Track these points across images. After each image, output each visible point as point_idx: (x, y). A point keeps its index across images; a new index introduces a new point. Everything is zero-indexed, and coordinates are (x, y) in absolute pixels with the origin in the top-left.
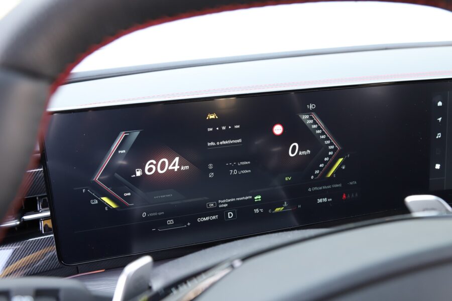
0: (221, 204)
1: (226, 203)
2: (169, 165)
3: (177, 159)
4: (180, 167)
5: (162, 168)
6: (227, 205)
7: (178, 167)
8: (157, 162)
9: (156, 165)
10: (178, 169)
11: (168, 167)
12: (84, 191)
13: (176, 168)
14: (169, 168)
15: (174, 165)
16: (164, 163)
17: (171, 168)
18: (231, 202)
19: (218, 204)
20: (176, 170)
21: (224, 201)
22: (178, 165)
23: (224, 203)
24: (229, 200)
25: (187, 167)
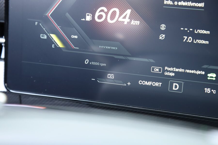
0: (167, 71)
1: (173, 72)
2: (120, 16)
3: (129, 12)
4: (131, 21)
5: (112, 17)
6: (173, 74)
7: (129, 20)
8: (108, 11)
9: (107, 14)
10: (128, 22)
11: (119, 17)
12: (36, 23)
13: (127, 20)
14: (119, 20)
15: (125, 17)
16: (114, 13)
17: (121, 19)
18: (179, 72)
19: (164, 71)
20: (126, 23)
21: (171, 69)
22: (129, 18)
23: (170, 72)
24: (177, 70)
25: (138, 23)
